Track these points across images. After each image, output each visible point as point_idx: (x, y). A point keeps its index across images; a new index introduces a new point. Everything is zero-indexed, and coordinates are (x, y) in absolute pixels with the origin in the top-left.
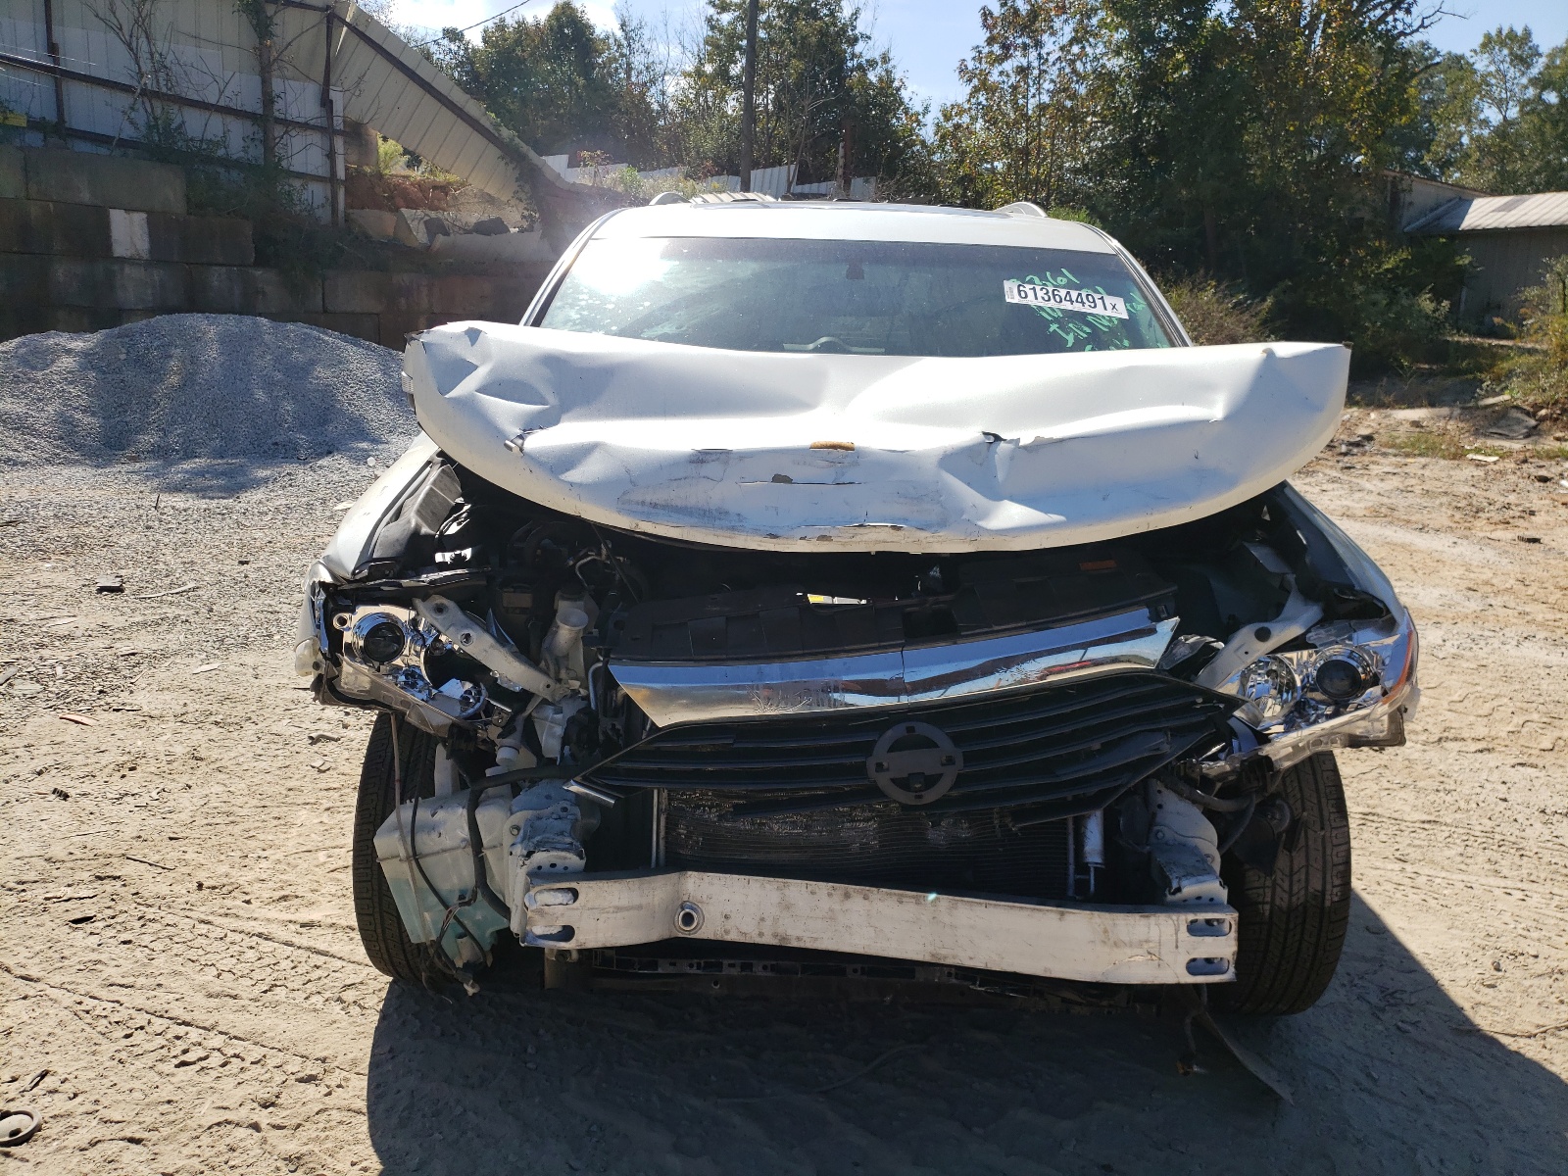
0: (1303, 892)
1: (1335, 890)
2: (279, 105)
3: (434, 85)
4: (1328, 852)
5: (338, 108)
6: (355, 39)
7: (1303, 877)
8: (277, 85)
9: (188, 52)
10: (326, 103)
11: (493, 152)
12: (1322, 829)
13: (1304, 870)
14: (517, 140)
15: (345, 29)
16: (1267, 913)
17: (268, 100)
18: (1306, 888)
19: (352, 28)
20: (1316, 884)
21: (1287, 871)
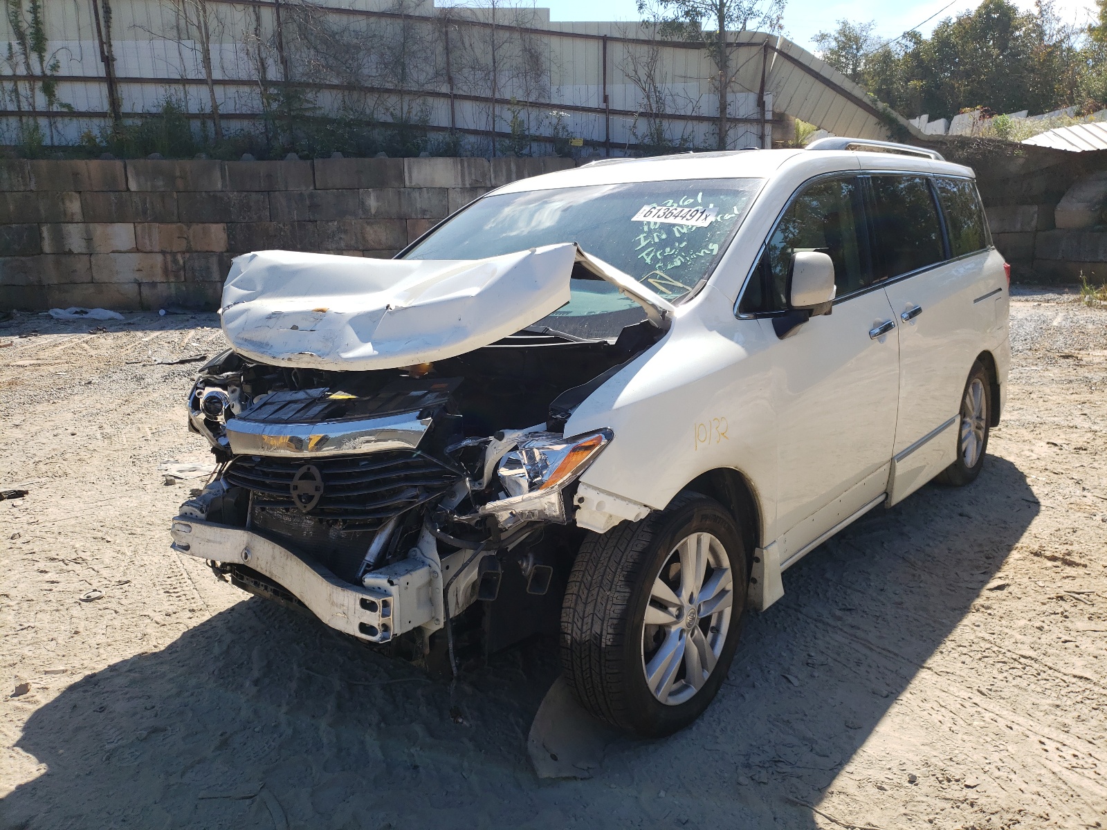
0: (588, 632)
1: (609, 637)
2: (729, 110)
3: (832, 80)
4: (608, 607)
5: (769, 106)
6: (782, 59)
7: (590, 621)
8: (730, 97)
9: (679, 87)
10: (761, 103)
11: (873, 120)
12: (610, 590)
13: (591, 616)
14: (889, 109)
15: (776, 53)
16: (569, 642)
17: (723, 107)
18: (591, 629)
19: (781, 53)
20: (597, 629)
21: (581, 615)
